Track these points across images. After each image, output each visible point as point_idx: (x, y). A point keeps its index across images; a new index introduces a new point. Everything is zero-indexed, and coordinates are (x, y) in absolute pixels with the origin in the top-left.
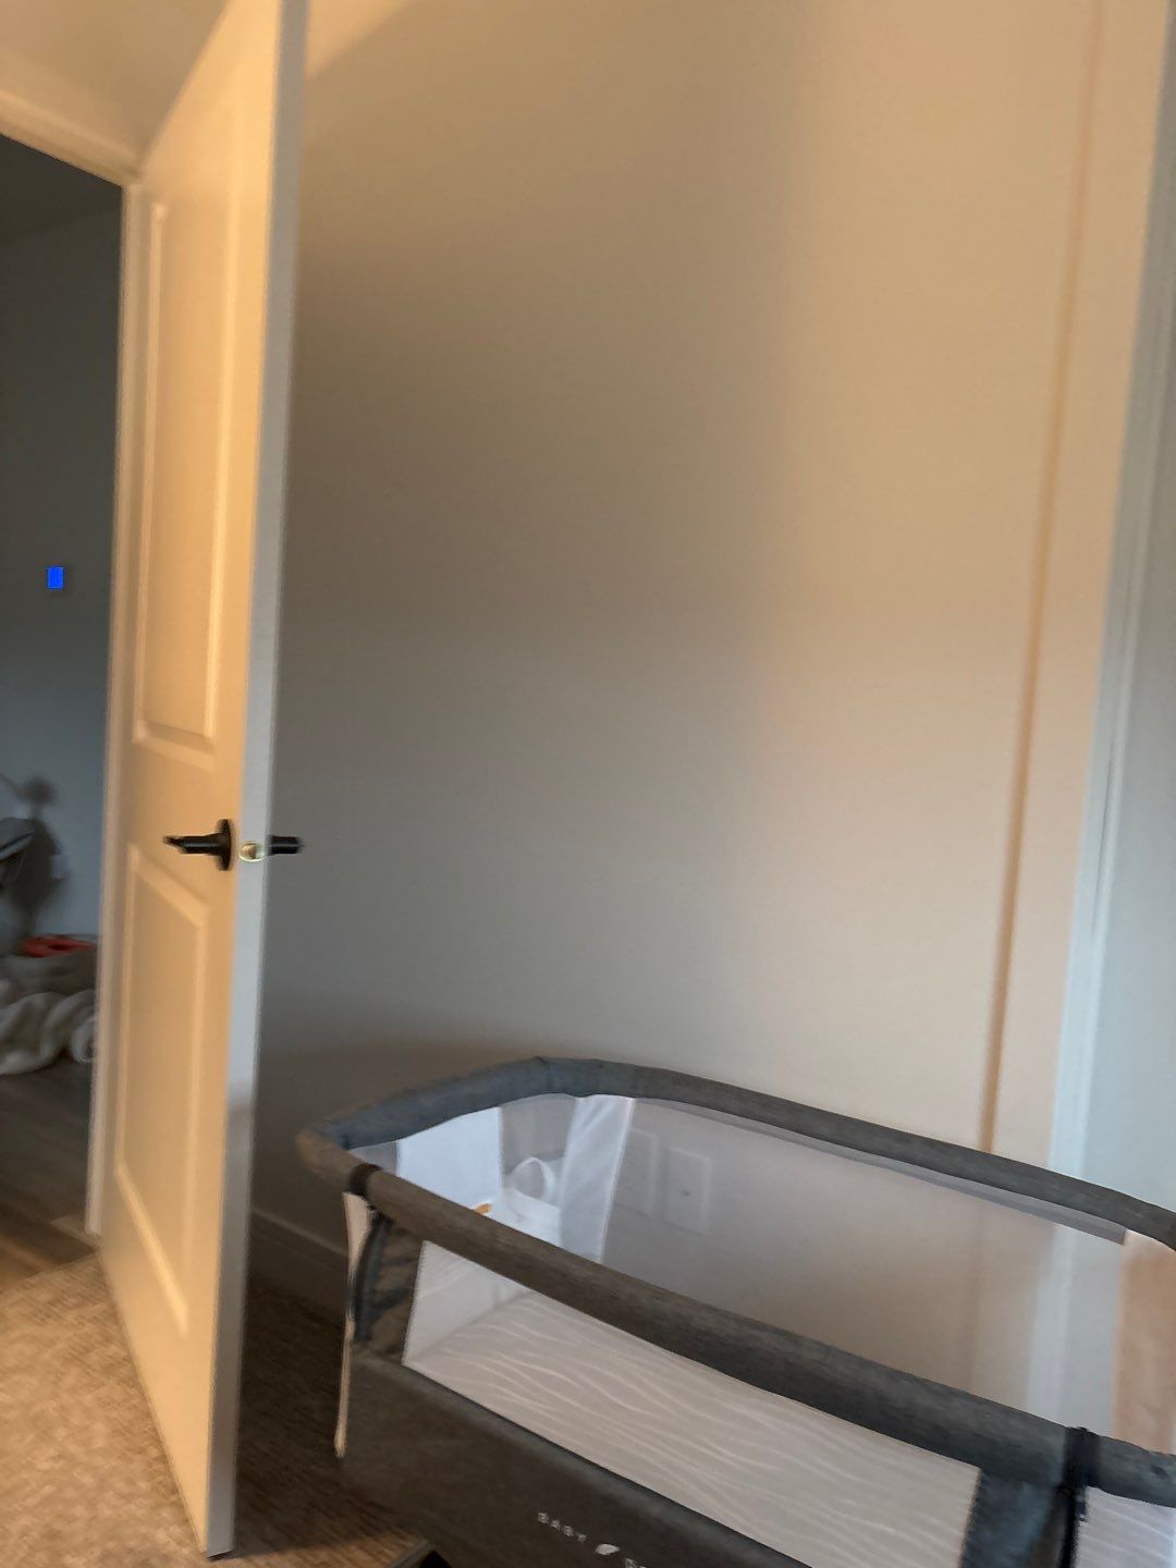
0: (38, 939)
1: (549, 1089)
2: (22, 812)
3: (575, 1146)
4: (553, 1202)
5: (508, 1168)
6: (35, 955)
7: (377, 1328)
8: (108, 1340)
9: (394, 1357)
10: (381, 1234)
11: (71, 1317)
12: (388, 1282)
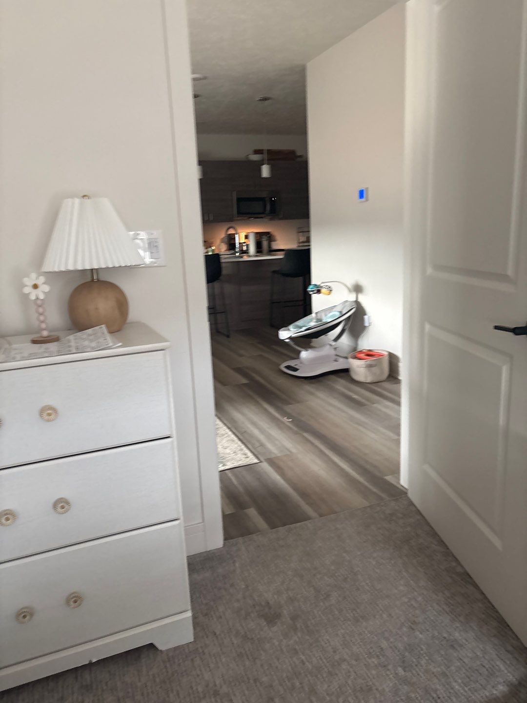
0: (361, 351)
2: (352, 297)
6: (360, 359)
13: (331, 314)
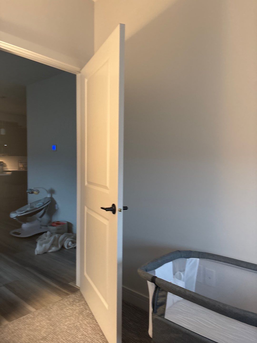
0: (54, 222)
1: (181, 257)
2: (49, 196)
3: (187, 269)
4: (183, 281)
5: (174, 274)
6: (53, 226)
7: (158, 310)
8: (86, 309)
9: (162, 316)
10: (158, 290)
11: (78, 304)
12: (160, 301)
13: (38, 204)
